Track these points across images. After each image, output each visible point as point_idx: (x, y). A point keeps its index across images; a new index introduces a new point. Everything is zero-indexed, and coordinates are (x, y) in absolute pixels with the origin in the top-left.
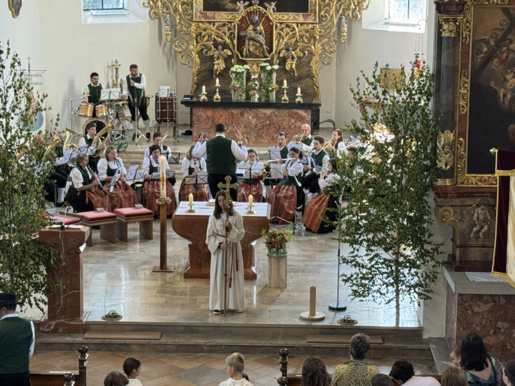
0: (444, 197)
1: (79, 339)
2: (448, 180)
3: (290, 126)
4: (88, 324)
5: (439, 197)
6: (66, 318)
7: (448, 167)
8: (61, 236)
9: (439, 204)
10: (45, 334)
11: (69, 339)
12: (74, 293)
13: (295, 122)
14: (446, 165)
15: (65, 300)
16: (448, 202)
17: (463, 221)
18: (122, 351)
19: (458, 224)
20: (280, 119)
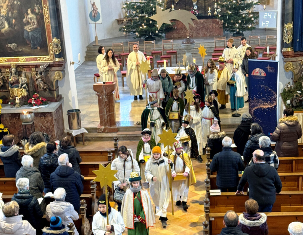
0: (287, 57)
1: (115, 135)
2: (289, 48)
3: (213, 28)
4: (119, 128)
5: (285, 57)
6: (108, 125)
7: (290, 42)
8: (104, 86)
9: (285, 61)
10: (99, 133)
11: (110, 135)
12: (111, 114)
13: (216, 25)
14: (288, 41)
15: (108, 117)
16: (290, 60)
17: (297, 69)
18: (135, 140)
19: (295, 71)
20: (208, 24)
